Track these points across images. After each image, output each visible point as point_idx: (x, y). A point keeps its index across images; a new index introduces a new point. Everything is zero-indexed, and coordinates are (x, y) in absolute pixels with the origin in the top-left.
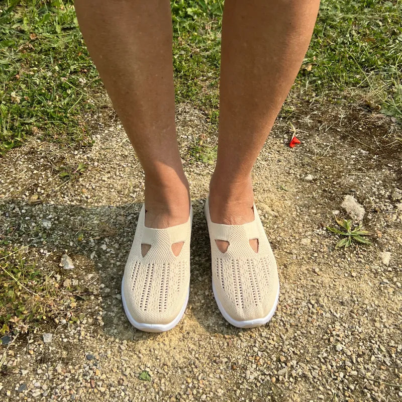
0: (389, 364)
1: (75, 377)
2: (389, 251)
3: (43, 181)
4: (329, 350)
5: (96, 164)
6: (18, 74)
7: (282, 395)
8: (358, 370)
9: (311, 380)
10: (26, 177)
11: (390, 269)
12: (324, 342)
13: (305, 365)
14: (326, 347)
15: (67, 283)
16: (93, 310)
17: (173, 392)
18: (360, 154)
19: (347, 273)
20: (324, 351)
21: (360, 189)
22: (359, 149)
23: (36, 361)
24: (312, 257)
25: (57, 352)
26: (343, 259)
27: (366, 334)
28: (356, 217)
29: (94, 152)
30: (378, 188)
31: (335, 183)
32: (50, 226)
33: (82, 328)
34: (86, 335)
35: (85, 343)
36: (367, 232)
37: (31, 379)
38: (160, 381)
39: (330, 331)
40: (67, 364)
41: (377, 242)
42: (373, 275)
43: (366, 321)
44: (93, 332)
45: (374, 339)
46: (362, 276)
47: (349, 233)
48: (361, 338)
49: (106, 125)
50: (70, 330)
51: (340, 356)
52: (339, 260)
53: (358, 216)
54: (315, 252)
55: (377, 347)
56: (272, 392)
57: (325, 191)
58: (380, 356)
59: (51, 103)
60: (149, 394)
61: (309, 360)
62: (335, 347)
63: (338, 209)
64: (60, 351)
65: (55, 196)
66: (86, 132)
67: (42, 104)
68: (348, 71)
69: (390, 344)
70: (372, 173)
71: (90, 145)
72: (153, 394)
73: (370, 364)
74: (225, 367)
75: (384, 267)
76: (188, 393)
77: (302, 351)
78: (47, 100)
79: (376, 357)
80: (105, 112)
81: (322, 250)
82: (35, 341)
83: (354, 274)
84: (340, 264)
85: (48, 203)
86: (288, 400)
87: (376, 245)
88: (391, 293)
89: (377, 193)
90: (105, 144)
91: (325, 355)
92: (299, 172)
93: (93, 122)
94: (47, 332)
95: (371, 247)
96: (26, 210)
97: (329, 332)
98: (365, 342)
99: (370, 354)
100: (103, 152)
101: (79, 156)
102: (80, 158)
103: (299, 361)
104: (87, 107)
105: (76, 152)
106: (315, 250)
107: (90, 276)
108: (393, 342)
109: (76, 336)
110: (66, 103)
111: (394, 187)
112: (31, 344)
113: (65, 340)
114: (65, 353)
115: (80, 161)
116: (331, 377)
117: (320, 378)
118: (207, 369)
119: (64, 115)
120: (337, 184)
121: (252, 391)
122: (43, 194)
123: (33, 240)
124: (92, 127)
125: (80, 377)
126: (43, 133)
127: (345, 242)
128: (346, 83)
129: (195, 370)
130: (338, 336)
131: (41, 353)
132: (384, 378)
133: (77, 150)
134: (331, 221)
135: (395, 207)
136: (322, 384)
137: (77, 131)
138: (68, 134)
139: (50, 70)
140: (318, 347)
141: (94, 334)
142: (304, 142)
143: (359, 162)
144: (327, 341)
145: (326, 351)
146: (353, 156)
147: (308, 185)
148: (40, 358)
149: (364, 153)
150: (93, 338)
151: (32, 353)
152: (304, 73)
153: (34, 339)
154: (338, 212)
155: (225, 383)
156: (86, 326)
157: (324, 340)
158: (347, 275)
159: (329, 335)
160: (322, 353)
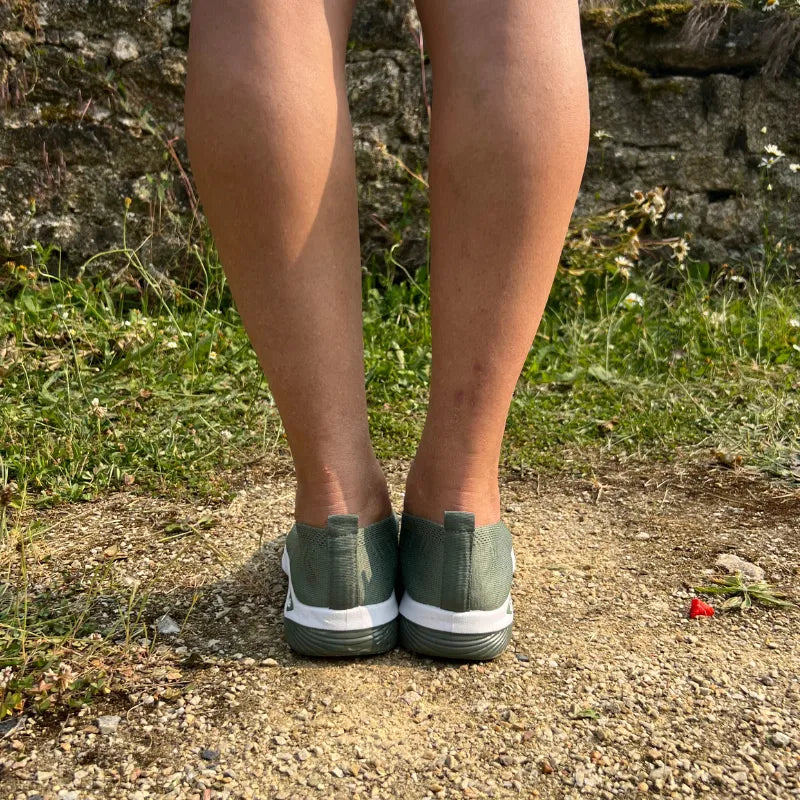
1: (163, 784)
14: (752, 741)
15: (164, 649)
20: (747, 745)
21: (746, 547)
22: (725, 506)
23: (75, 759)
24: (680, 625)
25: (127, 747)
26: (742, 627)
28: (748, 577)
29: (234, 509)
31: (693, 541)
32: (138, 583)
33: (188, 711)
35: (193, 734)
37: (56, 788)
40: (148, 763)
44: (214, 717)
49: (257, 481)
50: (161, 714)
53: (752, 576)
57: (677, 549)
63: (710, 567)
64: (132, 745)
66: (221, 486)
70: (758, 530)
82: (77, 730)
89: (778, 552)
90: (254, 502)
91: (754, 751)
92: (621, 531)
93: (235, 479)
94: (108, 714)
96: (94, 565)
100: (249, 510)
102: (206, 515)
105: (200, 508)
107: (213, 642)
109: (173, 723)
112: (67, 733)
113: (149, 728)
122: (131, 550)
124: (232, 483)
125: (175, 784)
131: (88, 748)
133: (202, 506)
134: (701, 582)
137: (205, 484)
140: (731, 741)
141: (216, 720)
142: (621, 500)
143: (730, 520)
144: (749, 732)
145: (754, 746)
146: (716, 514)
147: (643, 544)
148: (84, 754)
149: (736, 510)
150: (213, 726)
151: (67, 747)
152: (601, 432)
153: (77, 727)
154: (711, 571)
155: (525, 795)
156: (198, 707)
157: (743, 731)
158: (758, 646)
159: (752, 723)
160: (747, 748)
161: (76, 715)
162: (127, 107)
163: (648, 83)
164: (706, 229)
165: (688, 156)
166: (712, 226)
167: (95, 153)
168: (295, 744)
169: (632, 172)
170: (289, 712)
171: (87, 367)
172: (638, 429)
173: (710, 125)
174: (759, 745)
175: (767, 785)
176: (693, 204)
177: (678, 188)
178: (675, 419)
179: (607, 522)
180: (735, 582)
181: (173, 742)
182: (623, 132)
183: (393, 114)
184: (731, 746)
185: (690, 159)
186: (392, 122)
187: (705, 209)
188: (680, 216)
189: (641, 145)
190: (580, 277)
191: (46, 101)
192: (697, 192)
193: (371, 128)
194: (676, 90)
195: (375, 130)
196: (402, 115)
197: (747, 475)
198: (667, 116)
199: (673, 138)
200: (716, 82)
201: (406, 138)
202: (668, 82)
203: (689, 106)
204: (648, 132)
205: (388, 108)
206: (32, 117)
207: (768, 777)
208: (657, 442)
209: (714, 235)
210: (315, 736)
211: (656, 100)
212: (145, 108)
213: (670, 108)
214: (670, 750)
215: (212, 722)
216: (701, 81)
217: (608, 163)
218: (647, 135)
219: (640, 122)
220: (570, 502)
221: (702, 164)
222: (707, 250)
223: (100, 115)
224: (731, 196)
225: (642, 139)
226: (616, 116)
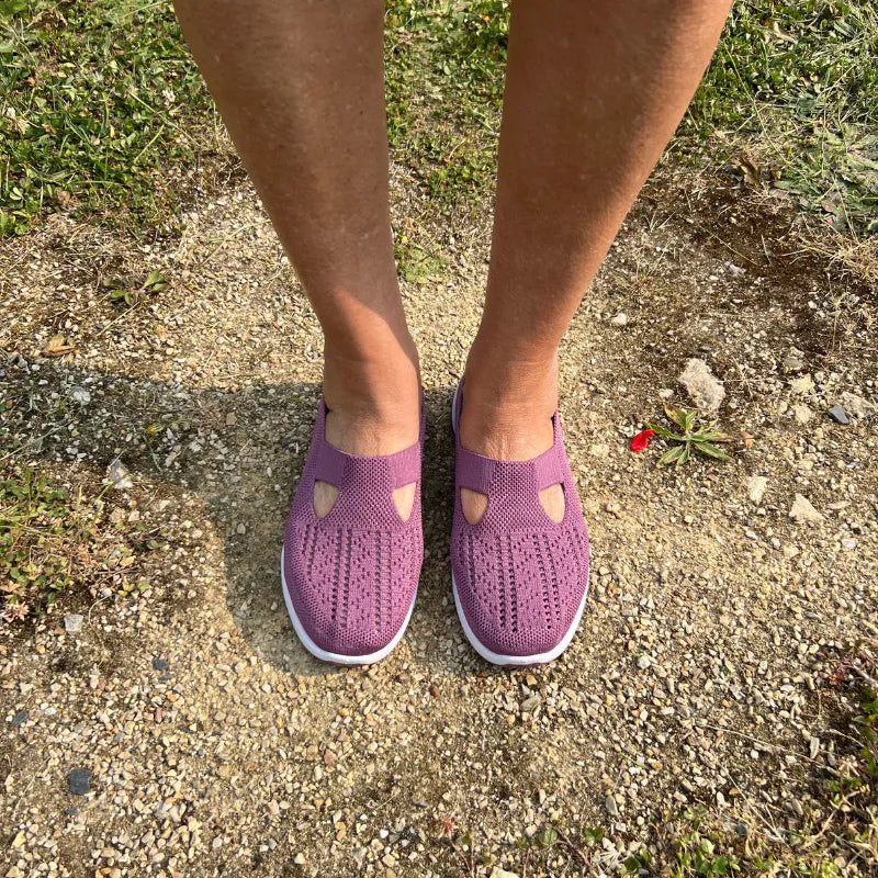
0: (738, 698)
1: (124, 699)
2: (765, 474)
3: (78, 307)
4: (624, 666)
5: (186, 273)
6: (33, 75)
7: (525, 750)
8: (677, 706)
9: (584, 722)
10: (44, 296)
11: (762, 511)
12: (616, 650)
13: (574, 692)
14: (619, 660)
15: (118, 515)
16: (166, 572)
17: (312, 736)
18: (729, 275)
19: (675, 516)
20: (614, 666)
21: (721, 348)
22: (727, 264)
23: (50, 667)
24: (610, 483)
25: (92, 652)
26: (670, 489)
27: (701, 637)
28: (705, 403)
29: (185, 249)
30: (756, 346)
31: (671, 332)
32: (89, 400)
33: (142, 607)
34: (150, 620)
35: (147, 636)
36: (724, 436)
37: (38, 701)
38: (290, 712)
39: (630, 629)
40: (110, 674)
41: (742, 456)
42: (726, 522)
43: (703, 613)
44: (165, 615)
45: (715, 647)
46: (705, 522)
47: (688, 437)
48: (689, 645)
49: (210, 192)
50: (118, 609)
51: (645, 678)
52: (661, 490)
53: (709, 402)
54: (617, 471)
55: (719, 662)
56: (505, 742)
57: (648, 348)
58: (722, 681)
59: (97, 142)
60: (266, 737)
61: (582, 682)
62: (636, 660)
63: (670, 386)
64: (97, 648)
65: (100, 338)
66: (170, 205)
67: (81, 144)
68: (722, 94)
69: (746, 660)
70: (746, 314)
71: (177, 235)
72: (275, 738)
73: (702, 696)
74: (419, 690)
75: (751, 507)
76: (341, 738)
77: (571, 666)
78: (91, 134)
79: (714, 683)
80: (211, 164)
81: (630, 469)
82: (48, 628)
83: (689, 519)
84: (664, 498)
85: (87, 353)
86: (536, 759)
87: (740, 462)
88: (759, 558)
89: (753, 357)
90: (208, 233)
91: (616, 675)
92: (600, 305)
93: (184, 185)
94: (72, 611)
95: (729, 465)
96: (40, 365)
97: (628, 631)
98: (696, 653)
99: (703, 676)
100: (202, 250)
101: (153, 256)
102: (155, 261)
103: (564, 685)
104: (174, 152)
105: (147, 248)
106: (616, 468)
107: (164, 503)
108: (751, 654)
109: (129, 621)
110: (129, 143)
111: (789, 346)
112: (40, 633)
113: (108, 629)
114: (106, 653)
115: (154, 267)
116: (623, 718)
117: (602, 720)
118: (383, 695)
119: (125, 168)
120: (675, 334)
121: (466, 738)
122: (76, 333)
123: (52, 426)
124: (182, 195)
125: (133, 701)
126: (81, 204)
127: (678, 455)
128: (716, 122)
129: (360, 695)
130: (645, 638)
131: (59, 653)
132: (726, 724)
133: (149, 243)
134: (653, 410)
135: (787, 386)
136: (605, 731)
137: (150, 202)
138: (132, 209)
139: (99, 70)
141: (167, 618)
142: (617, 244)
143: (724, 290)
144: (621, 649)
145: (619, 667)
146: (712, 278)
147: (616, 335)
148: (57, 660)
149: (737, 271)
150: (164, 625)
151: (42, 650)
153: (48, 625)
154: (670, 393)
156: (150, 602)
158: (674, 520)
160: (611, 670)
161: (45, 611)
168: (234, 651)
170: (231, 606)
181: (130, 647)
197: (773, 201)
207: (616, 709)
215: (163, 620)
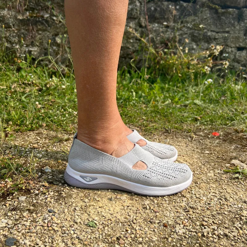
1: (36, 220)
9: (232, 238)
14: (239, 222)
16: (59, 189)
18: (237, 147)
21: (241, 158)
22: (235, 145)
23: (9, 209)
26: (239, 184)
33: (49, 196)
34: (51, 200)
35: (49, 204)
38: (104, 228)
40: (32, 213)
47: (240, 171)
50: (40, 197)
53: (243, 167)
56: (199, 241)
59: (56, 118)
61: (227, 227)
64: (29, 206)
67: (51, 119)
72: (97, 235)
74: (158, 225)
76: (127, 236)
77: (220, 222)
84: (237, 186)
92: (199, 150)
94: (23, 196)
106: (218, 178)
109: (43, 200)
110: (64, 119)
112: (8, 201)
113: (35, 201)
114: (32, 207)
117: (240, 238)
118: (143, 225)
128: (221, 124)
129: (133, 224)
131: (14, 206)
134: (225, 168)
137: (68, 128)
140: (232, 221)
141: (57, 200)
142: (201, 141)
143: (237, 149)
144: (239, 219)
145: (240, 224)
146: (232, 147)
147: (207, 155)
148: (12, 208)
149: (239, 146)
150: (56, 202)
151: (7, 205)
152: (196, 120)
153: (12, 199)
154: (229, 165)
155: (158, 234)
156: (52, 196)
157: (237, 218)
158: (244, 190)
159: (240, 216)
160: (237, 224)
161: (12, 195)
162: (55, 13)
163: (220, 10)
164: (235, 60)
165: (232, 35)
166: (237, 59)
167: (44, 28)
168: (82, 210)
169: (213, 40)
170: (82, 200)
171: (37, 92)
172: (208, 119)
173: (240, 25)
174: (242, 223)
175: (244, 238)
176: (232, 51)
177: (227, 46)
178: (221, 117)
179: (195, 147)
180: (237, 169)
181: (42, 206)
182: (211, 27)
183: (137, 18)
184: (232, 223)
185: (232, 36)
186: (137, 21)
187: (236, 53)
188: (227, 55)
189: (217, 31)
190: (193, 73)
191: (30, 10)
192: (234, 47)
193: (130, 23)
194: (230, 13)
195: (131, 23)
196: (140, 19)
197: (244, 136)
198: (226, 22)
199: (227, 29)
200: (243, 11)
201: (141, 26)
202: (227, 10)
203: (234, 19)
204: (219, 27)
205: (136, 16)
206: (26, 16)
207: (244, 235)
208: (214, 124)
209: (238, 62)
210: (89, 208)
211: (223, 16)
212: (60, 14)
213: (227, 19)
214: (210, 223)
215: (56, 201)
216: (238, 10)
217: (205, 37)
218: (219, 28)
219: (217, 24)
220: (184, 140)
221: (236, 38)
222: (235, 66)
223: (46, 16)
224: (245, 49)
225: (217, 30)
226: (209, 21)
